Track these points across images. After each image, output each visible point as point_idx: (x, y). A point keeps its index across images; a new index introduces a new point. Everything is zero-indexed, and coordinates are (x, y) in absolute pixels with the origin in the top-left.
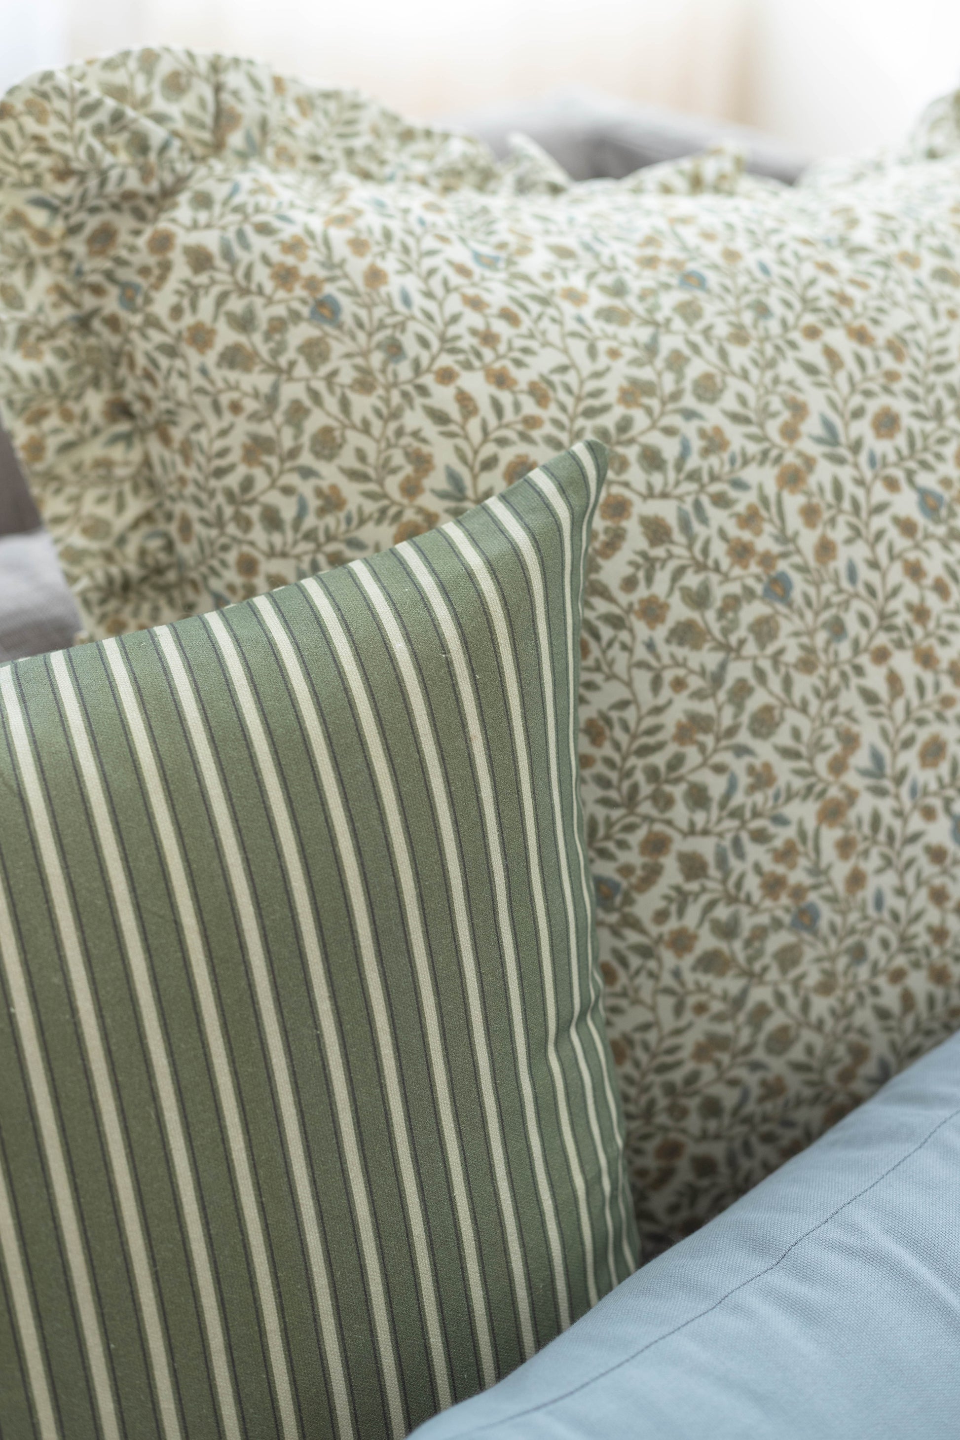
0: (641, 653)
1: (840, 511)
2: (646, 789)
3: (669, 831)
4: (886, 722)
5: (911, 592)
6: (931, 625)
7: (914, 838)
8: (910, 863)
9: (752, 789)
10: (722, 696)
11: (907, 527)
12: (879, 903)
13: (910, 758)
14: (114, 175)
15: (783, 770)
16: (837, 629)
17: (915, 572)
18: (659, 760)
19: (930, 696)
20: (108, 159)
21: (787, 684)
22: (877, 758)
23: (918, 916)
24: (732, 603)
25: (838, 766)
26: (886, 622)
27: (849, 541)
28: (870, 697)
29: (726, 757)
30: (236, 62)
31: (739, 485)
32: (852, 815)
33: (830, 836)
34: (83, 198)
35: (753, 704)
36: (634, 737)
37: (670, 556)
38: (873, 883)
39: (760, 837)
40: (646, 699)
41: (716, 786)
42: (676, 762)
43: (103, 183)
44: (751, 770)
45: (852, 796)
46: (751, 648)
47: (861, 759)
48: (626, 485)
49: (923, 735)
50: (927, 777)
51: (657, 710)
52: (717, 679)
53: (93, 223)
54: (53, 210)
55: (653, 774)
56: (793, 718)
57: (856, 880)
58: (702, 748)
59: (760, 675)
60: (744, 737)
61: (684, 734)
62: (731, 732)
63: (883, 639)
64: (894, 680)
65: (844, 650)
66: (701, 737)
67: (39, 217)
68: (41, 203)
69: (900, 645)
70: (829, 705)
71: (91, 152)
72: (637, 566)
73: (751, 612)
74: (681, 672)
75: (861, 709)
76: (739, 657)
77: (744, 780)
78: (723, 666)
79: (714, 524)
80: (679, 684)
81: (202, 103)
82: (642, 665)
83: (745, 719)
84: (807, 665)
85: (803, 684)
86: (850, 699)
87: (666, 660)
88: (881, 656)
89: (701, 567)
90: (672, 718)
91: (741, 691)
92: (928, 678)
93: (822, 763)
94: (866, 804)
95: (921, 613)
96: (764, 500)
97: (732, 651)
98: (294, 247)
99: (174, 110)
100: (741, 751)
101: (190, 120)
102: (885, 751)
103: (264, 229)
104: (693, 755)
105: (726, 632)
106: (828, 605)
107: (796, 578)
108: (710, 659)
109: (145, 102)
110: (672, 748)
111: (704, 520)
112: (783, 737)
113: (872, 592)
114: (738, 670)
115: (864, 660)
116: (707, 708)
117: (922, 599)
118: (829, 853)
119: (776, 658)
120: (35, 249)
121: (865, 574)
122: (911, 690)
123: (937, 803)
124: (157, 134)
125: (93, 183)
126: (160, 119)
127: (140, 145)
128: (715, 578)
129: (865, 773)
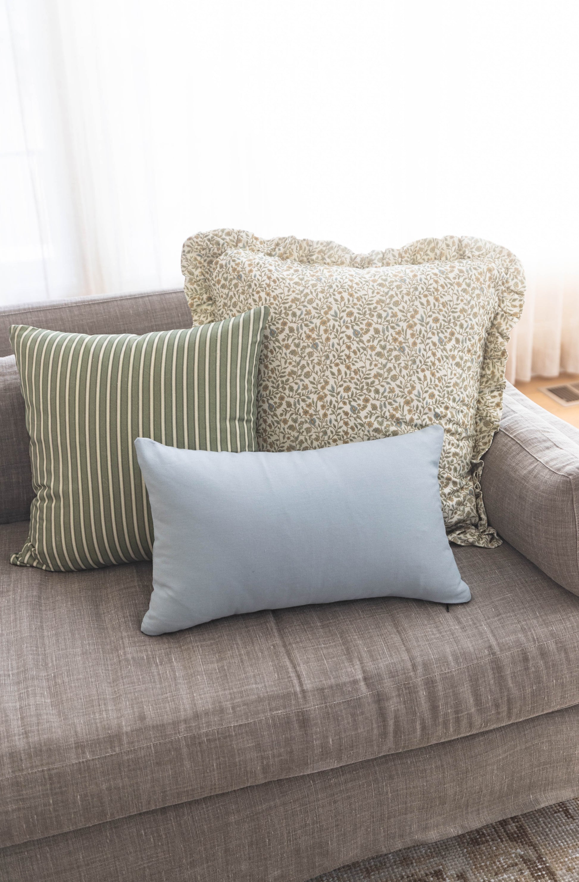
0: (283, 355)
1: (333, 331)
2: (281, 385)
3: (285, 396)
4: (336, 380)
5: (347, 352)
6: (351, 360)
7: (340, 408)
8: (339, 414)
9: (303, 389)
10: (299, 367)
11: (349, 337)
12: (331, 422)
13: (341, 389)
14: (212, 249)
15: (310, 386)
16: (327, 357)
17: (349, 348)
18: (284, 379)
19: (348, 376)
20: (211, 246)
21: (314, 367)
22: (333, 387)
23: (341, 427)
24: (304, 348)
25: (323, 388)
26: (339, 357)
27: (334, 338)
28: (333, 374)
29: (298, 381)
30: (244, 231)
31: (311, 322)
32: (325, 400)
33: (320, 404)
34: (206, 254)
35: (306, 370)
36: (280, 373)
37: (293, 335)
38: (329, 417)
39: (304, 400)
40: (283, 365)
41: (295, 387)
42: (287, 380)
43: (210, 251)
44: (303, 385)
45: (326, 395)
46: (307, 358)
47: (329, 387)
48: (287, 319)
49: (345, 385)
50: (345, 395)
51: (285, 368)
52: (298, 364)
53: (208, 259)
54: (202, 257)
55: (282, 382)
56: (314, 375)
57: (325, 415)
58: (293, 378)
59: (308, 364)
60: (302, 377)
61: (290, 374)
62: (300, 376)
63: (338, 361)
64: (339, 371)
65: (328, 362)
66: (293, 376)
67: (199, 258)
68: (199, 255)
69: (342, 363)
70: (323, 374)
71: (207, 244)
72: (286, 337)
73: (308, 350)
74: (291, 361)
75: (330, 376)
76: (304, 359)
77: (301, 387)
78: (300, 361)
79: (304, 330)
80: (290, 363)
81: (234, 238)
82: (283, 358)
83: (303, 373)
84: (319, 364)
85: (317, 368)
86: (328, 373)
87: (288, 358)
88: (337, 365)
89: (299, 339)
90: (288, 370)
91: (303, 367)
92: (348, 372)
93: (319, 386)
94: (329, 398)
95: (349, 357)
96: (316, 327)
97: (303, 358)
98: (237, 265)
99: (228, 238)
100: (302, 380)
101: (231, 240)
102: (335, 386)
103: (234, 261)
104: (291, 380)
105: (302, 353)
106: (326, 351)
107: (320, 344)
108: (298, 359)
109: (221, 236)
110: (287, 377)
111: (302, 329)
112: (311, 379)
113: (337, 351)
114: (303, 362)
115: (333, 365)
116: (295, 369)
117: (349, 354)
118: (319, 408)
119: (312, 361)
120: (198, 265)
121: (336, 346)
122: (343, 374)
123: (347, 401)
124: (221, 242)
125: (208, 251)
126: (223, 239)
127: (218, 244)
128: (302, 341)
129: (329, 391)
